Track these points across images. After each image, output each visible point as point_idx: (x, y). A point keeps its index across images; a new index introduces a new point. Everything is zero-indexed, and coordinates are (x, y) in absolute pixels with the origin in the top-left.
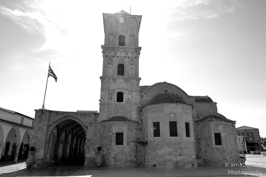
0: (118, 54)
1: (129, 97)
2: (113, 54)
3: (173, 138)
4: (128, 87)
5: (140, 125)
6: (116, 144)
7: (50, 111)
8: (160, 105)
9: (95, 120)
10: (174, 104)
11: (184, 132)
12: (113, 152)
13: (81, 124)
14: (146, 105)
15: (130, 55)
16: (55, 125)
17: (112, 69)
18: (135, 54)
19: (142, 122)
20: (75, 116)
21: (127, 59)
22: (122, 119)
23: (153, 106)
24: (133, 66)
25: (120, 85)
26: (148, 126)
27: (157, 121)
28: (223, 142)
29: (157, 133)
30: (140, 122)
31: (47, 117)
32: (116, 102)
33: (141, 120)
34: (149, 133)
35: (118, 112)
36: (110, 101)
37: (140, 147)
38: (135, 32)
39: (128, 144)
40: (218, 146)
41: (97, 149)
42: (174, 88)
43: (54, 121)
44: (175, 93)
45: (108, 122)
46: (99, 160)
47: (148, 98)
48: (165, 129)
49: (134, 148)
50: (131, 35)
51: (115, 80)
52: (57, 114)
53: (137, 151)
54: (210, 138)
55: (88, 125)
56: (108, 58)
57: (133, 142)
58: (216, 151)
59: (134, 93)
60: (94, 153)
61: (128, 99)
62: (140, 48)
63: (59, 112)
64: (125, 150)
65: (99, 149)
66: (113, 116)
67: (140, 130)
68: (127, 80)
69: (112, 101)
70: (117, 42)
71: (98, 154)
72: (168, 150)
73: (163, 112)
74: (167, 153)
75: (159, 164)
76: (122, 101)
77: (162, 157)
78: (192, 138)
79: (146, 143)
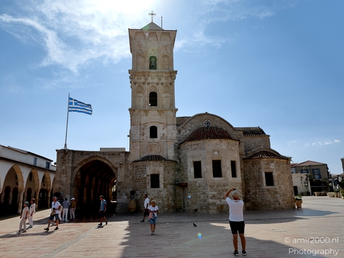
0: (150, 80)
1: (165, 132)
2: (143, 80)
3: (216, 179)
4: (163, 121)
5: (178, 164)
6: (152, 187)
7: (74, 152)
8: (201, 142)
9: (126, 160)
10: (218, 140)
11: (229, 172)
13: (110, 165)
14: (184, 142)
15: (163, 80)
16: (80, 167)
17: (142, 99)
18: (170, 79)
19: (180, 161)
20: (103, 156)
21: (160, 85)
22: (158, 158)
23: (193, 143)
24: (168, 94)
25: (153, 117)
26: (187, 166)
27: (197, 160)
28: (275, 183)
29: (198, 174)
30: (178, 161)
31: (71, 158)
32: (149, 139)
33: (180, 159)
34: (189, 174)
35: (151, 150)
36: (142, 137)
37: (179, 190)
38: (169, 51)
39: (165, 186)
40: (269, 187)
41: (129, 193)
42: (218, 119)
43: (78, 162)
44: (219, 126)
45: (140, 163)
46: (133, 205)
47: (186, 132)
48: (207, 168)
49: (172, 191)
50: (165, 56)
51: (146, 112)
52: (82, 154)
53: (175, 195)
54: (260, 178)
55: (118, 166)
56: (137, 85)
57: (170, 184)
58: (267, 193)
59: (170, 128)
60: (126, 197)
61: (164, 134)
62: (176, 72)
63: (84, 152)
64: (161, 193)
65: (133, 193)
66: (146, 155)
67: (179, 170)
68: (161, 112)
69: (144, 137)
70: (147, 65)
71: (131, 199)
72: (211, 193)
73: (204, 149)
74: (210, 196)
75: (201, 208)
76: (156, 137)
77: (205, 201)
78: (239, 179)
79: (186, 185)
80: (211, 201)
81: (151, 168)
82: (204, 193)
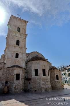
0: (17, 35)
1: (22, 56)
2: (15, 35)
4: (21, 52)
6: (16, 80)
8: (38, 61)
9: (4, 67)
12: (14, 84)
14: (29, 61)
17: (13, 42)
18: (25, 37)
19: (27, 69)
21: (21, 38)
22: (19, 67)
23: (35, 61)
24: (24, 42)
25: (17, 50)
26: (32, 71)
27: (37, 68)
28: (59, 79)
32: (15, 58)
34: (32, 74)
35: (16, 63)
36: (12, 57)
38: (25, 27)
39: (22, 80)
40: (57, 81)
45: (11, 68)
47: (30, 58)
48: (40, 72)
49: (24, 82)
50: (23, 29)
51: (15, 47)
53: (24, 84)
56: (12, 36)
58: (57, 83)
59: (24, 55)
61: (21, 57)
62: (27, 35)
64: (20, 83)
66: (13, 65)
68: (21, 48)
69: (13, 57)
72: (42, 83)
73: (40, 64)
74: (42, 84)
75: (38, 90)
76: (18, 58)
77: (40, 86)
78: (50, 77)
79: (31, 79)
80: (42, 86)
81: (17, 71)
82: (40, 83)
